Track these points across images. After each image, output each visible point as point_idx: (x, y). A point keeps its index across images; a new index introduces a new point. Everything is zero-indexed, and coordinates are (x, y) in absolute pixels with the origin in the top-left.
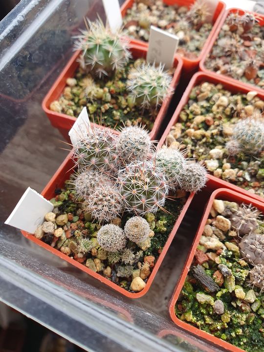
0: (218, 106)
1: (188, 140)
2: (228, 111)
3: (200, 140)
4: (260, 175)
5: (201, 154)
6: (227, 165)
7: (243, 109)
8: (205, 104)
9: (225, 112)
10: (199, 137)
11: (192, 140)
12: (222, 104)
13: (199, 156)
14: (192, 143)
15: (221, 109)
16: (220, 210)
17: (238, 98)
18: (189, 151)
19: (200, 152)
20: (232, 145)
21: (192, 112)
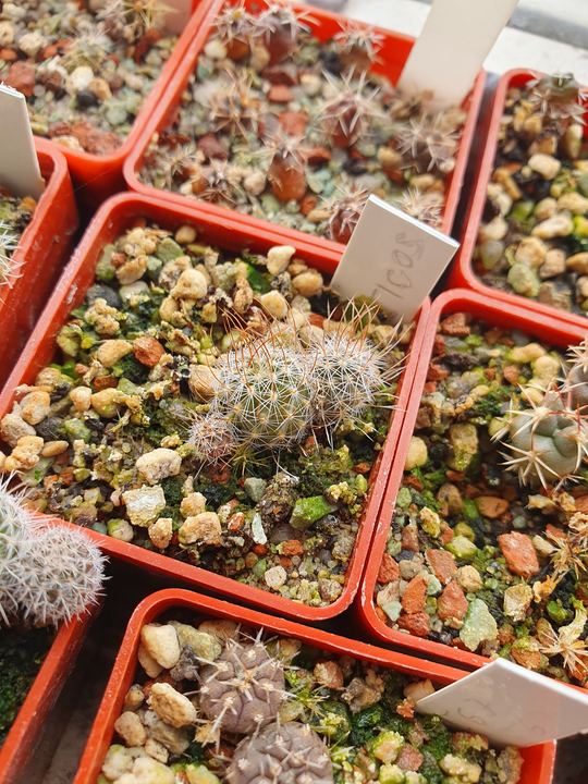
0: (179, 300)
1: (74, 424)
2: (208, 314)
3: (114, 420)
4: (300, 519)
5: (116, 465)
6: (194, 499)
7: (256, 303)
8: (134, 294)
9: (202, 314)
10: (110, 411)
11: (88, 423)
12: (187, 291)
13: (112, 474)
14: (87, 431)
15: (187, 306)
16: (164, 660)
17: (240, 268)
18: (78, 460)
19: (112, 462)
20: (207, 432)
21: (90, 328)
